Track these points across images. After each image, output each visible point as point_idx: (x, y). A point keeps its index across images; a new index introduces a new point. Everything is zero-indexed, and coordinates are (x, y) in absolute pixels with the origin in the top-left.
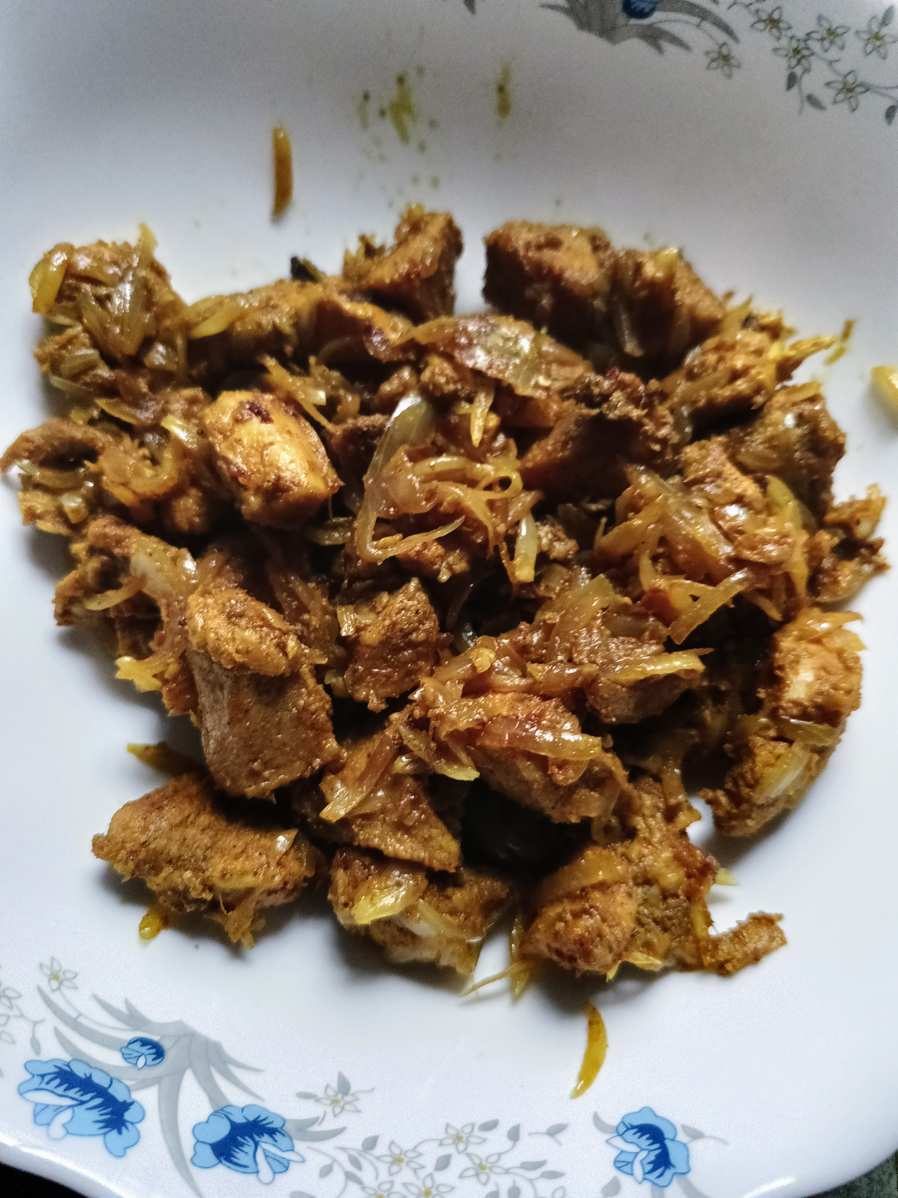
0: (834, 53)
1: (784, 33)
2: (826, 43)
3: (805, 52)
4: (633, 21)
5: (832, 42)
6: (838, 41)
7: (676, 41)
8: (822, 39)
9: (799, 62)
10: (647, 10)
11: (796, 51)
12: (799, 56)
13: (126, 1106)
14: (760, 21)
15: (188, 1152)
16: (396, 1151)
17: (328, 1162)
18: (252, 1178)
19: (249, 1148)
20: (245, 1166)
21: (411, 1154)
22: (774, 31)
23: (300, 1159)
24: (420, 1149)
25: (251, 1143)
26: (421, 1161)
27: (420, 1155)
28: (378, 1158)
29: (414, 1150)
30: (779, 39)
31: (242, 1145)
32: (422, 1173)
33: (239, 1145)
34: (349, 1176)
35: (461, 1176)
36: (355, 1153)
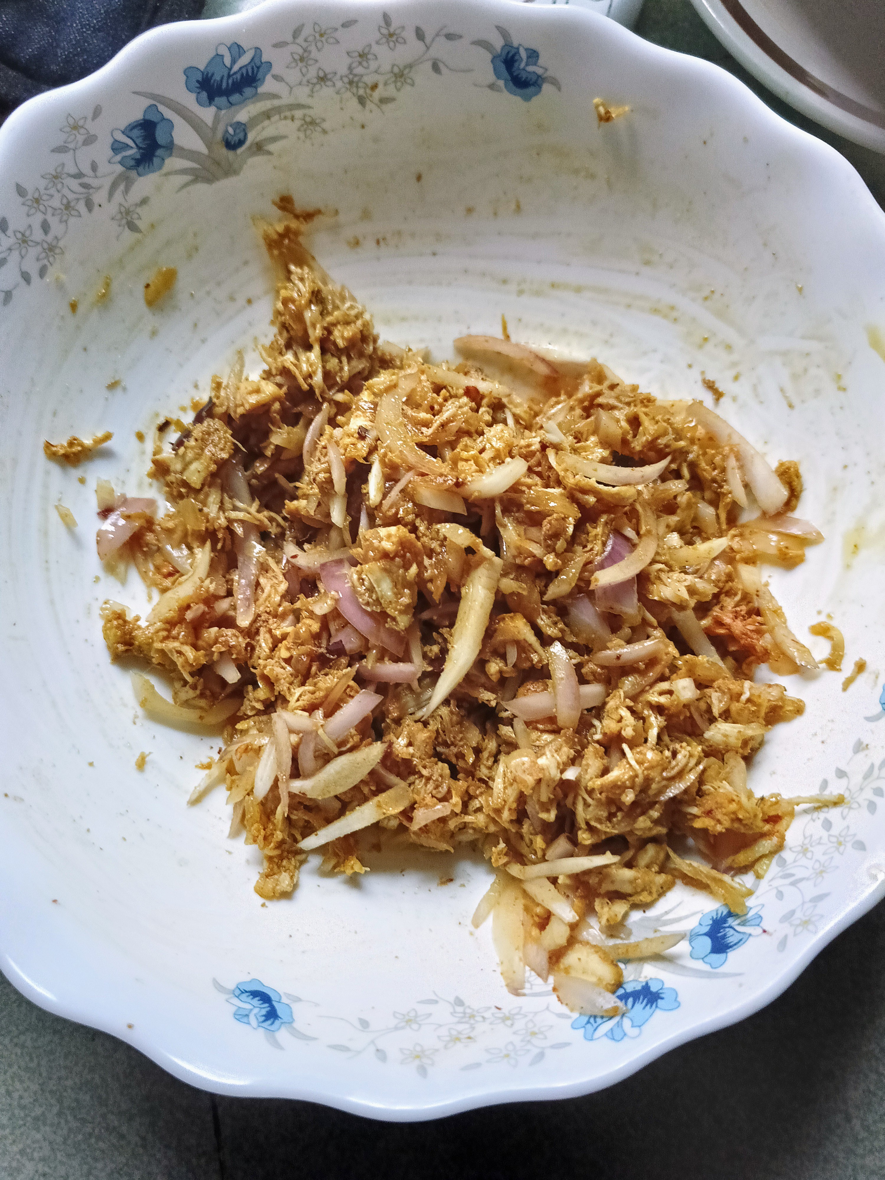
0: (373, 65)
1: (334, 79)
2: (365, 64)
3: (356, 79)
4: (240, 151)
5: (367, 60)
6: (370, 56)
7: (274, 139)
8: (360, 63)
9: (357, 87)
10: (242, 138)
11: (351, 83)
12: (355, 84)
13: (646, 988)
14: (314, 84)
15: (706, 968)
16: (800, 848)
17: (775, 892)
18: (751, 938)
19: (731, 932)
20: (741, 940)
21: (807, 841)
22: (329, 83)
23: (760, 907)
24: (808, 834)
25: (727, 930)
26: (815, 838)
27: (811, 836)
28: (795, 861)
29: (805, 838)
30: (334, 85)
31: (725, 935)
32: (825, 840)
33: (724, 937)
34: (793, 884)
35: (844, 818)
36: (781, 874)
